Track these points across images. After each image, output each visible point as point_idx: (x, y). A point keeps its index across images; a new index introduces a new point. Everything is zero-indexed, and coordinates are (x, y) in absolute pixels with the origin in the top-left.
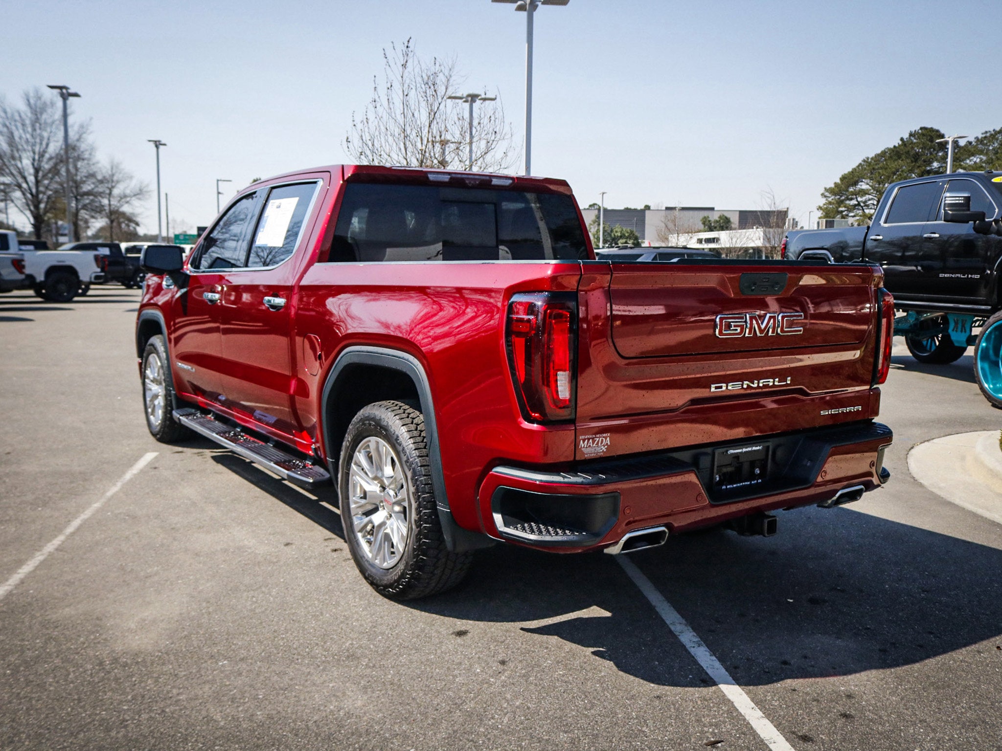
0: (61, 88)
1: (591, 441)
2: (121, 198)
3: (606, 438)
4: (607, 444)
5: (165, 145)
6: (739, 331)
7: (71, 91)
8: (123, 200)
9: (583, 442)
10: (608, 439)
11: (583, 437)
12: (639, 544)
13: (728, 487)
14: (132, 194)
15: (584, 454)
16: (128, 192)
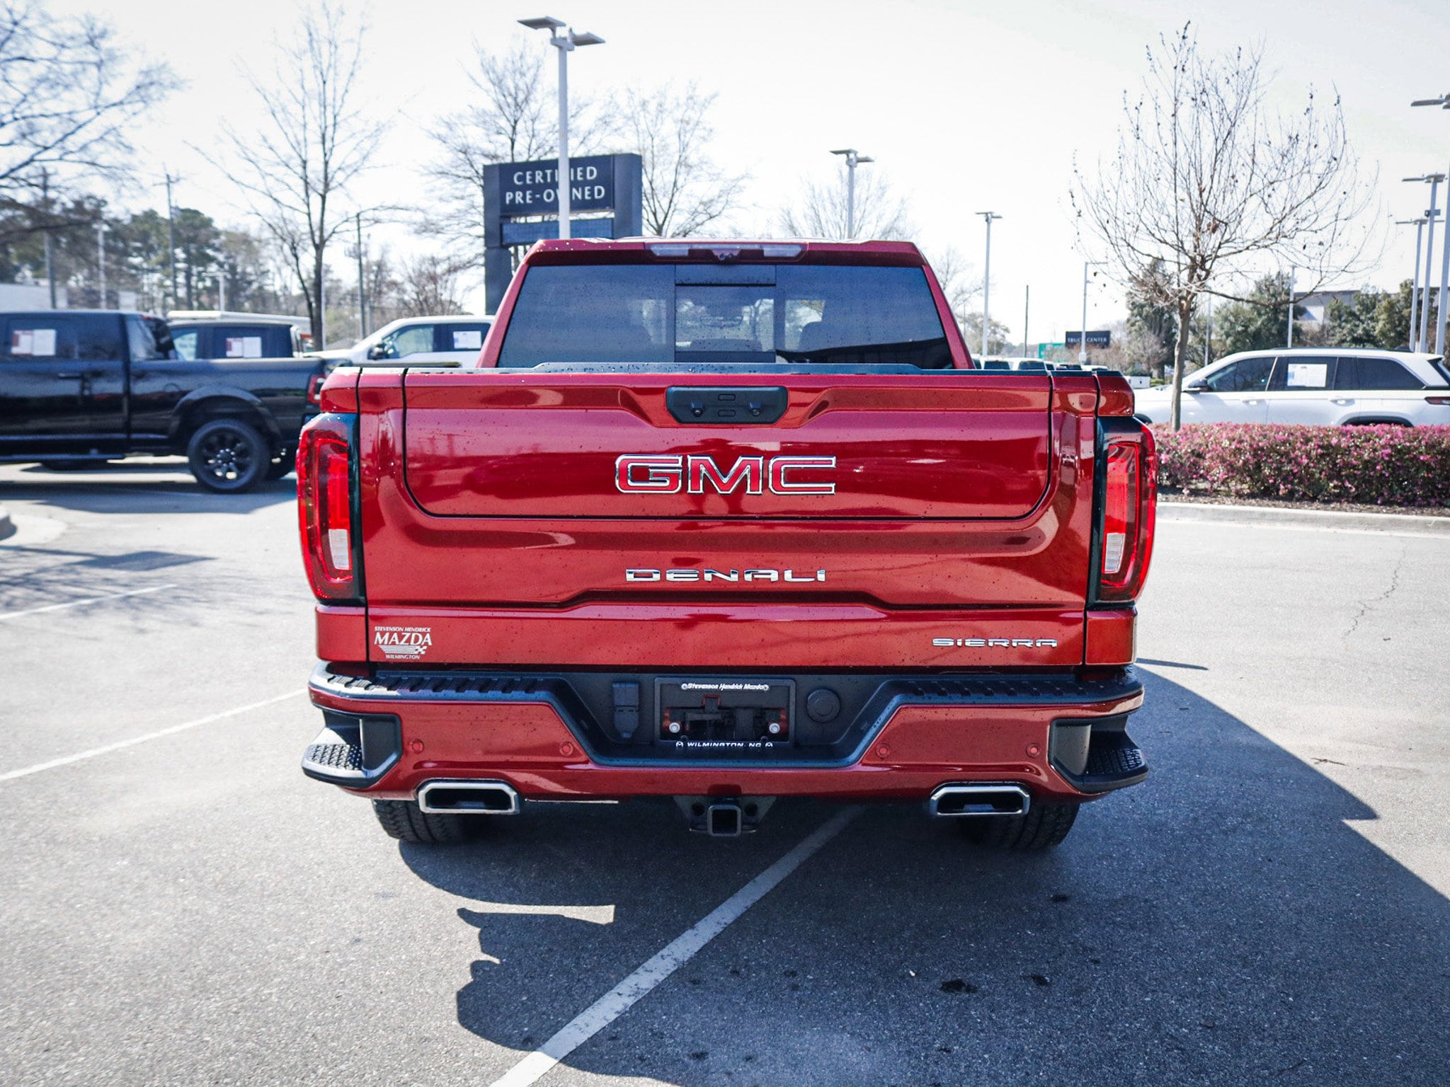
0: (847, 152)
1: (395, 635)
2: (958, 295)
3: (424, 634)
4: (426, 644)
5: (999, 217)
6: (668, 483)
7: (860, 155)
8: (961, 297)
9: (382, 636)
10: (428, 636)
11: (380, 628)
12: (464, 804)
13: (690, 744)
14: (972, 289)
15: (384, 654)
16: (966, 286)
